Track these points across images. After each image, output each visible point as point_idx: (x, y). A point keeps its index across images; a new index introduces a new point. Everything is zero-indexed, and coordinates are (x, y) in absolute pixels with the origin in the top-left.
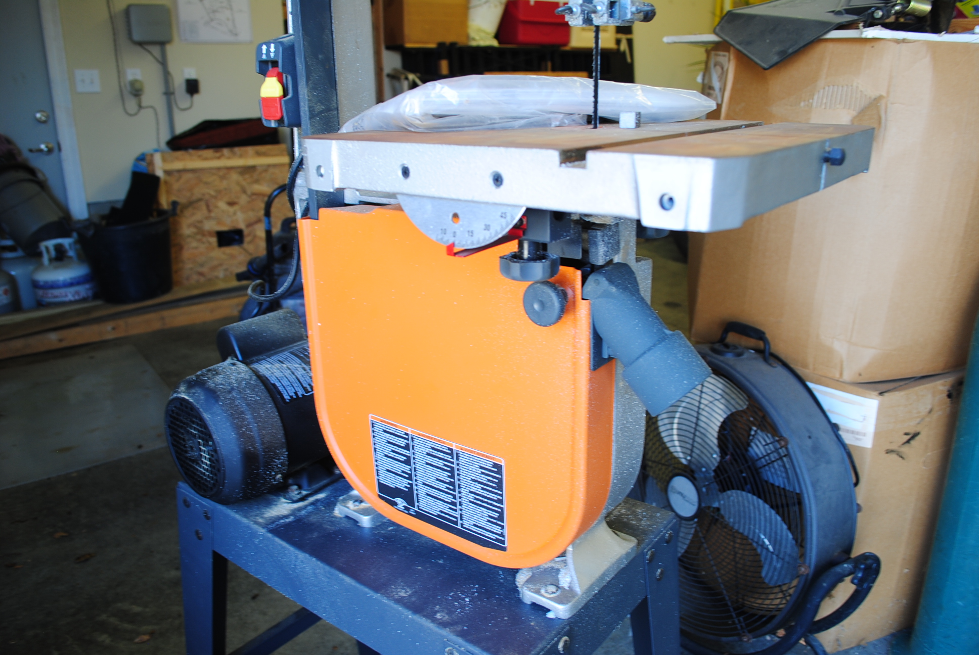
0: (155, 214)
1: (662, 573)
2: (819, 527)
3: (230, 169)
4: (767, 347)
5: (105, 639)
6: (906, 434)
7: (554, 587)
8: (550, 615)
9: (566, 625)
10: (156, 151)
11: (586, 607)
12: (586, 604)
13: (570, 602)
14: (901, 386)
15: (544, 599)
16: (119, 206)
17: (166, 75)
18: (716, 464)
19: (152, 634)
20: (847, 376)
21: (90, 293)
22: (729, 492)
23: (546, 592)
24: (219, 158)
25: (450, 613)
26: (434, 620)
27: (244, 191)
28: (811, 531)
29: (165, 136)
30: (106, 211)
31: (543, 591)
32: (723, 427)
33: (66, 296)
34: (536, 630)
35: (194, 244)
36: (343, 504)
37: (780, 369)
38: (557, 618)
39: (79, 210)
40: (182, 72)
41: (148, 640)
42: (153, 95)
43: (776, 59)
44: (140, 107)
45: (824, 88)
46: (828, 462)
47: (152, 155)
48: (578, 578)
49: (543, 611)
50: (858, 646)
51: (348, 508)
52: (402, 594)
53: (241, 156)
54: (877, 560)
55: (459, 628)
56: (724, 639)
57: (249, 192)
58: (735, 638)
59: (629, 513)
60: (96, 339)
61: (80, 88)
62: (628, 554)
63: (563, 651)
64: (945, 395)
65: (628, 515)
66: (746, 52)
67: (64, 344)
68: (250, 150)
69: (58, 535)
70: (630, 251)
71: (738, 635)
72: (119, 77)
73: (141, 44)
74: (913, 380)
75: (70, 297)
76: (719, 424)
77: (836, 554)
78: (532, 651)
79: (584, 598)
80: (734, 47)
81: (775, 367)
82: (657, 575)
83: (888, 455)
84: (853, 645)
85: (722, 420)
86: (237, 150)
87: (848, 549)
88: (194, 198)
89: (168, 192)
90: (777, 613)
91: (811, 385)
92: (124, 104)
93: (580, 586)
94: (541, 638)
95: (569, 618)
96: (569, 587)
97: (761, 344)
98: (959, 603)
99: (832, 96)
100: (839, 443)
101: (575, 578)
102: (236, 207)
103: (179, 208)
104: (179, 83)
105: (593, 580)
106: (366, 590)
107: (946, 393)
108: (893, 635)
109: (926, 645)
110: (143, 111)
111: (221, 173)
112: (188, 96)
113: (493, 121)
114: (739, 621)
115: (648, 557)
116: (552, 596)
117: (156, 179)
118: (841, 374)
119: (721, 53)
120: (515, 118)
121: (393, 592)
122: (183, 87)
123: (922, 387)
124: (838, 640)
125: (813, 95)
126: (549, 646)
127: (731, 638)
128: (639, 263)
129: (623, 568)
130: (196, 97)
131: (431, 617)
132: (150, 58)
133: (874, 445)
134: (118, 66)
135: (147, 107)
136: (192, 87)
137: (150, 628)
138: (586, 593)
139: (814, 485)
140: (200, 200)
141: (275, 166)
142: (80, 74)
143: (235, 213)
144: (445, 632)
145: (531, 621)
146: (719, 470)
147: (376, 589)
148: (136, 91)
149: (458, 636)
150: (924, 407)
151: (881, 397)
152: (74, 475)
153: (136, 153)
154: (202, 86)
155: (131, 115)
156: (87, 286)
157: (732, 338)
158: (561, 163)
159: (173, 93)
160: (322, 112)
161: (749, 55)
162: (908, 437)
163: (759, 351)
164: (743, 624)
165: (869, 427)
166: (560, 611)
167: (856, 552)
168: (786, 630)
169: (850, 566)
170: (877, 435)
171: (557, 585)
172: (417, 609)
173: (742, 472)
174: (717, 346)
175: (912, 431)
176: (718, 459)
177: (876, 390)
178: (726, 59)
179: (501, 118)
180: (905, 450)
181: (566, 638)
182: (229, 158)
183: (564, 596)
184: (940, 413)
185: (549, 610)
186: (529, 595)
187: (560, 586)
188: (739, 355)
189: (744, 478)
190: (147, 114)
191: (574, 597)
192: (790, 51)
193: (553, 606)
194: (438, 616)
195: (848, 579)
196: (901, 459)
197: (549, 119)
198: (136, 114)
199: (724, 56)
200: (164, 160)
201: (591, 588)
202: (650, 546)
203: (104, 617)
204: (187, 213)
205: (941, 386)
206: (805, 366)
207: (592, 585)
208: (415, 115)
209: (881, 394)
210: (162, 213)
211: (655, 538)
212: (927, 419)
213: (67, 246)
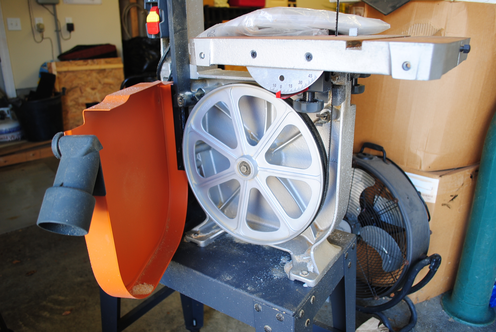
0: (53, 94)
1: (350, 264)
2: (413, 242)
3: (92, 70)
4: (385, 154)
5: (46, 314)
6: (451, 196)
7: (306, 271)
8: (305, 285)
9: (313, 290)
10: (52, 61)
11: (321, 281)
12: (321, 280)
13: (315, 278)
14: (449, 173)
15: (302, 278)
16: (35, 90)
17: (56, 21)
18: (358, 214)
19: (71, 310)
20: (423, 168)
21: (20, 137)
22: (365, 227)
23: (302, 274)
24: (86, 65)
25: (254, 287)
26: (247, 291)
27: (100, 82)
28: (410, 244)
29: (56, 54)
30: (28, 93)
31: (300, 274)
32: (362, 195)
33: (7, 138)
34: (299, 293)
35: (74, 110)
36: (189, 235)
37: (391, 165)
38: (308, 286)
39: (11, 93)
40: (65, 20)
41: (70, 314)
42: (49, 32)
43: (390, 10)
44: (43, 38)
45: (414, 25)
46: (417, 210)
47: (51, 64)
48: (317, 266)
49: (301, 283)
50: (426, 300)
51: (192, 237)
52: (228, 279)
53: (98, 64)
54: (440, 257)
55: (261, 294)
56: (365, 299)
57: (102, 82)
58: (371, 298)
59: (333, 235)
60: (24, 160)
61: (10, 28)
62: (338, 254)
63: (313, 303)
64: (469, 177)
65: (333, 236)
66: (374, 7)
67: (7, 164)
68: (103, 61)
69: (15, 262)
70: (349, 100)
71: (372, 296)
72: (31, 22)
73: (43, 4)
74: (453, 170)
75: (9, 139)
76: (360, 195)
77: (421, 255)
78: (299, 303)
79: (321, 276)
80: (367, 4)
81: (389, 164)
82: (349, 265)
83: (443, 206)
84: (424, 300)
85: (361, 192)
86: (96, 61)
87: (426, 253)
88: (74, 86)
89: (60, 83)
90: (392, 285)
91: (406, 173)
92: (34, 36)
93: (319, 270)
94: (303, 297)
95: (314, 287)
96: (313, 271)
97: (381, 154)
98: (477, 277)
99: (418, 29)
100: (421, 201)
101: (316, 267)
102: (96, 91)
103: (66, 91)
104: (63, 25)
105: (324, 267)
106: (209, 277)
107: (470, 176)
108: (443, 295)
109: (460, 298)
110: (44, 40)
111: (88, 73)
112: (68, 33)
113: (287, 32)
114: (373, 290)
115: (345, 256)
116: (306, 276)
117: (54, 76)
118: (420, 167)
119: (360, 8)
120: (296, 30)
121: (223, 278)
122: (66, 27)
123: (459, 173)
124: (417, 298)
125: (408, 28)
126: (307, 301)
127: (368, 299)
128: (352, 107)
129: (336, 262)
130: (73, 33)
131: (245, 289)
132: (47, 12)
133: (436, 202)
134: (30, 16)
135: (47, 38)
136: (70, 27)
137: (70, 307)
138: (322, 274)
139: (411, 221)
140: (76, 87)
141: (116, 69)
142: (10, 20)
143: (95, 94)
144: (254, 297)
145: (296, 289)
146: (360, 217)
147: (214, 277)
148: (41, 30)
149: (261, 298)
150: (460, 182)
151: (440, 178)
152: (20, 231)
153: (42, 63)
154: (76, 27)
155: (38, 42)
156: (18, 133)
157: (366, 150)
158: (347, 48)
159: (60, 31)
160: (180, 30)
161: (376, 8)
162: (452, 198)
163: (379, 157)
164: (375, 291)
165: (435, 193)
166: (310, 283)
167: (429, 254)
168: (395, 293)
169: (428, 260)
170: (438, 197)
171: (307, 270)
172: (237, 286)
173: (371, 217)
174: (360, 154)
175: (454, 195)
176: (360, 212)
177: (438, 175)
178: (363, 10)
179: (290, 30)
180: (451, 204)
181: (314, 296)
182: (91, 65)
183: (312, 275)
184: (467, 185)
185: (304, 283)
186: (293, 276)
187: (308, 271)
188: (371, 159)
189: (373, 220)
190: (46, 42)
191: (317, 276)
192: (398, 6)
193: (306, 281)
194: (249, 288)
195: (428, 266)
196: (449, 208)
197: (312, 31)
198: (41, 42)
199: (361, 9)
200: (57, 66)
201: (323, 272)
202: (346, 251)
203: (44, 303)
204: (70, 94)
205: (468, 172)
206: (403, 163)
207: (324, 270)
208: (251, 27)
209: (441, 176)
210: (57, 94)
211: (348, 247)
212: (461, 189)
213: (6, 112)
